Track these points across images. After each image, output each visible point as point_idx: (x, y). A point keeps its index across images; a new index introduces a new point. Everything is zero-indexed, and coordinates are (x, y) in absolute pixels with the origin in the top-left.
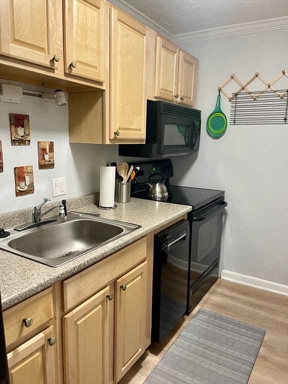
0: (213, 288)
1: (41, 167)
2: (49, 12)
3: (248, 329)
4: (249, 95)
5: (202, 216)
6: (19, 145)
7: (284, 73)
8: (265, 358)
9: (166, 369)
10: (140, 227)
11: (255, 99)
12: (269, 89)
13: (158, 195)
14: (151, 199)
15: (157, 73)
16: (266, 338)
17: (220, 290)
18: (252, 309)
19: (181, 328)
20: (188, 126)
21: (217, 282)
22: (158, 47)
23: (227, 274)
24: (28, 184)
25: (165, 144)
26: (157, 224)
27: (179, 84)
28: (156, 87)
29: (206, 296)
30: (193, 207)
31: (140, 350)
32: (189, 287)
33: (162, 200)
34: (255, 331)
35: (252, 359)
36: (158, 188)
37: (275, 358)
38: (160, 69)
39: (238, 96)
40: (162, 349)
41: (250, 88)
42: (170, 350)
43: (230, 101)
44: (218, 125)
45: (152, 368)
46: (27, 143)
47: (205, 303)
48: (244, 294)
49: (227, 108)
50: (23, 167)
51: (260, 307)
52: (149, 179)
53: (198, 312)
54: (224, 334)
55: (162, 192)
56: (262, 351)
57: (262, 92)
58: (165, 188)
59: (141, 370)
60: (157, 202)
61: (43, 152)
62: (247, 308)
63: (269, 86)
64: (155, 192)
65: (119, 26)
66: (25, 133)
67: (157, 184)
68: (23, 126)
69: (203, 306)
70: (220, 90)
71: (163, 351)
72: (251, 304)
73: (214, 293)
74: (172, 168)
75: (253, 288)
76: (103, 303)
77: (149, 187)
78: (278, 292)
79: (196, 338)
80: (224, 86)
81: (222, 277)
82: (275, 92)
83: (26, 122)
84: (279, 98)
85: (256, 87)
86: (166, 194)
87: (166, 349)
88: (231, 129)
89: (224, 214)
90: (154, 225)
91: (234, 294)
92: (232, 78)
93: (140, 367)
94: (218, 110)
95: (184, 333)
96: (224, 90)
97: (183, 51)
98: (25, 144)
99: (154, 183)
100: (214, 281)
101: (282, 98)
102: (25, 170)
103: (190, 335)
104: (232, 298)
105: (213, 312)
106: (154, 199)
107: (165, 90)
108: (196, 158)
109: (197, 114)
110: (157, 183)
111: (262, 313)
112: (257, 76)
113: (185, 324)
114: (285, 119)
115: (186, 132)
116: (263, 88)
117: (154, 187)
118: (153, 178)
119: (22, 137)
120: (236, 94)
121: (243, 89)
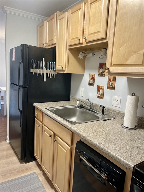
1: (108, 88)
6: (100, 76)
24: (101, 94)
46: (103, 76)
50: (100, 86)
61: (110, 81)
66: (103, 71)
68: (102, 68)
83: (104, 66)
98: (102, 76)
102: (101, 87)
119: (101, 73)
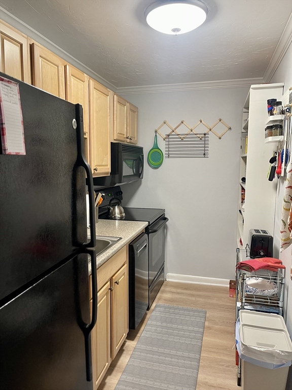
0: (162, 288)
2: (60, 89)
3: (195, 311)
4: (178, 136)
5: (155, 228)
7: (201, 122)
8: (209, 328)
9: (143, 347)
10: (121, 238)
11: (182, 140)
12: (192, 133)
13: (118, 215)
14: (111, 219)
15: (115, 122)
16: (207, 315)
17: (168, 289)
18: (194, 299)
19: (146, 320)
20: (134, 160)
21: (164, 284)
22: (115, 103)
23: (171, 277)
25: (124, 174)
26: (132, 236)
27: (128, 128)
28: (115, 132)
29: (159, 295)
30: (149, 222)
31: (124, 334)
32: (149, 287)
33: (121, 219)
34: (199, 312)
35: (201, 330)
36: (117, 210)
37: (216, 326)
38: (117, 119)
39: (170, 137)
40: (136, 336)
41: (178, 131)
42: (142, 335)
43: (164, 140)
44: (157, 158)
45: (132, 349)
47: (159, 300)
48: (186, 289)
49: (162, 146)
51: (200, 296)
52: (110, 203)
53: (156, 307)
54: (178, 318)
55: (121, 213)
56: (207, 324)
57: (187, 135)
58: (123, 210)
59: (124, 352)
60: (117, 221)
62: (190, 298)
63: (192, 131)
64: (115, 213)
65: (95, 92)
67: (116, 207)
69: (158, 302)
70: (156, 132)
71: (137, 337)
72: (193, 295)
73: (164, 292)
74: (122, 193)
75: (191, 284)
76: (107, 294)
77: (109, 209)
78: (210, 284)
79: (159, 324)
80: (159, 129)
81: (167, 280)
82: (196, 134)
84: (199, 139)
85: (182, 130)
86: (124, 214)
87: (138, 335)
88: (166, 161)
89: (165, 227)
90: (130, 237)
91: (179, 291)
92: (165, 123)
93: (123, 350)
94: (156, 146)
95: (149, 322)
96: (159, 131)
97: (130, 103)
99: (114, 206)
100: (161, 283)
101: (201, 139)
103: (154, 323)
104: (178, 293)
105: (167, 305)
106: (115, 219)
107: (120, 134)
108: (140, 184)
109: (140, 150)
110: (116, 205)
111: (201, 300)
112: (182, 122)
113: (148, 316)
114: (204, 154)
115: (133, 164)
116: (187, 131)
117: (114, 209)
118: (113, 202)
120: (169, 135)
121: (173, 131)
